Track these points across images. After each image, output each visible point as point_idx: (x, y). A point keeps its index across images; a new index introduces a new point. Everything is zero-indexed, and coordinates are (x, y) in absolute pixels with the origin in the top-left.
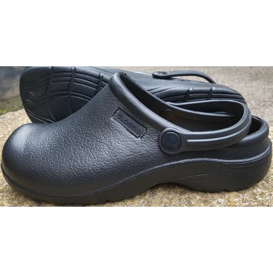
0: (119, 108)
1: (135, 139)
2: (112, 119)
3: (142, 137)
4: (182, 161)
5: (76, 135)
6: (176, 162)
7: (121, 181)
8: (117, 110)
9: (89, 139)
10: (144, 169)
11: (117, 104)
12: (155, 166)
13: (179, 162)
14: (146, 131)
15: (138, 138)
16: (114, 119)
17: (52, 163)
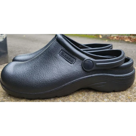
0: (62, 50)
1: (70, 64)
2: (58, 55)
3: (74, 63)
4: (93, 75)
5: (40, 63)
6: (90, 76)
7: (64, 85)
8: (61, 51)
9: (47, 65)
10: (75, 79)
11: (61, 48)
12: (80, 77)
13: (92, 75)
14: (76, 60)
15: (71, 64)
16: (60, 55)
17: (28, 77)
